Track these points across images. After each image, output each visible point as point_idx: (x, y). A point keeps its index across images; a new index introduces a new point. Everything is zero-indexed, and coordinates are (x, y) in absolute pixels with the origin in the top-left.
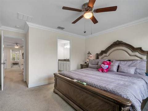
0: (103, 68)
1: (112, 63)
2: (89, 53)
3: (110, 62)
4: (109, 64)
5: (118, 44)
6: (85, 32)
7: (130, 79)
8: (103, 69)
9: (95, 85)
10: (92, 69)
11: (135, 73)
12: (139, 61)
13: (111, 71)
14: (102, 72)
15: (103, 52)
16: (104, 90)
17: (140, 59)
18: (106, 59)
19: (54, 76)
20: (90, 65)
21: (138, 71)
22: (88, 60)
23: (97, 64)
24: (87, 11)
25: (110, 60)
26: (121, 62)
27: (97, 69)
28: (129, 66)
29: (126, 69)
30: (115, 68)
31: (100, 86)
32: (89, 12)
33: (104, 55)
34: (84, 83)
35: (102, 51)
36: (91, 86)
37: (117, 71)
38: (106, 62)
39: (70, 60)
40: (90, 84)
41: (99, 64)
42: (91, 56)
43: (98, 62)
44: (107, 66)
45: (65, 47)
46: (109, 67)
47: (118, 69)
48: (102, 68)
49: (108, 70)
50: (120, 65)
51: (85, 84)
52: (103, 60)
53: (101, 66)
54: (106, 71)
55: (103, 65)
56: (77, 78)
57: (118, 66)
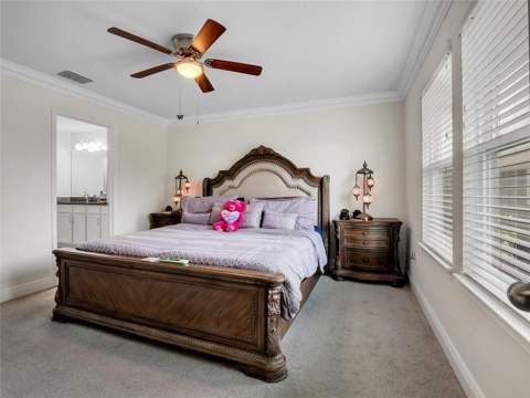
0: (226, 219)
1: (248, 207)
2: (181, 176)
3: (241, 204)
4: (241, 209)
5: (262, 155)
6: (180, 117)
7: (287, 240)
8: (226, 223)
9: (211, 259)
10: (194, 226)
11: (296, 228)
12: (303, 201)
13: (246, 227)
14: (225, 230)
15: (225, 176)
16: (235, 267)
17: (304, 195)
18: (233, 196)
19: (55, 258)
20: (186, 214)
21: (302, 221)
22: (177, 199)
23: (210, 211)
24: (187, 59)
25: (242, 199)
26: (270, 202)
27: (210, 224)
28: (285, 212)
29: (278, 220)
30: (255, 220)
31: (224, 260)
32: (191, 61)
33: (227, 183)
34: (181, 261)
35: (221, 172)
36: (208, 264)
37: (261, 226)
38: (233, 203)
39: (109, 201)
40: (199, 259)
41: (216, 209)
42: (187, 185)
43: (212, 205)
44: (236, 214)
45: (78, 147)
46: (240, 217)
47: (262, 221)
48: (222, 220)
49: (239, 225)
50: (267, 211)
51: (186, 262)
52: (225, 200)
53: (220, 215)
54: (233, 228)
55: (226, 211)
56: (157, 252)
57: (263, 214)
